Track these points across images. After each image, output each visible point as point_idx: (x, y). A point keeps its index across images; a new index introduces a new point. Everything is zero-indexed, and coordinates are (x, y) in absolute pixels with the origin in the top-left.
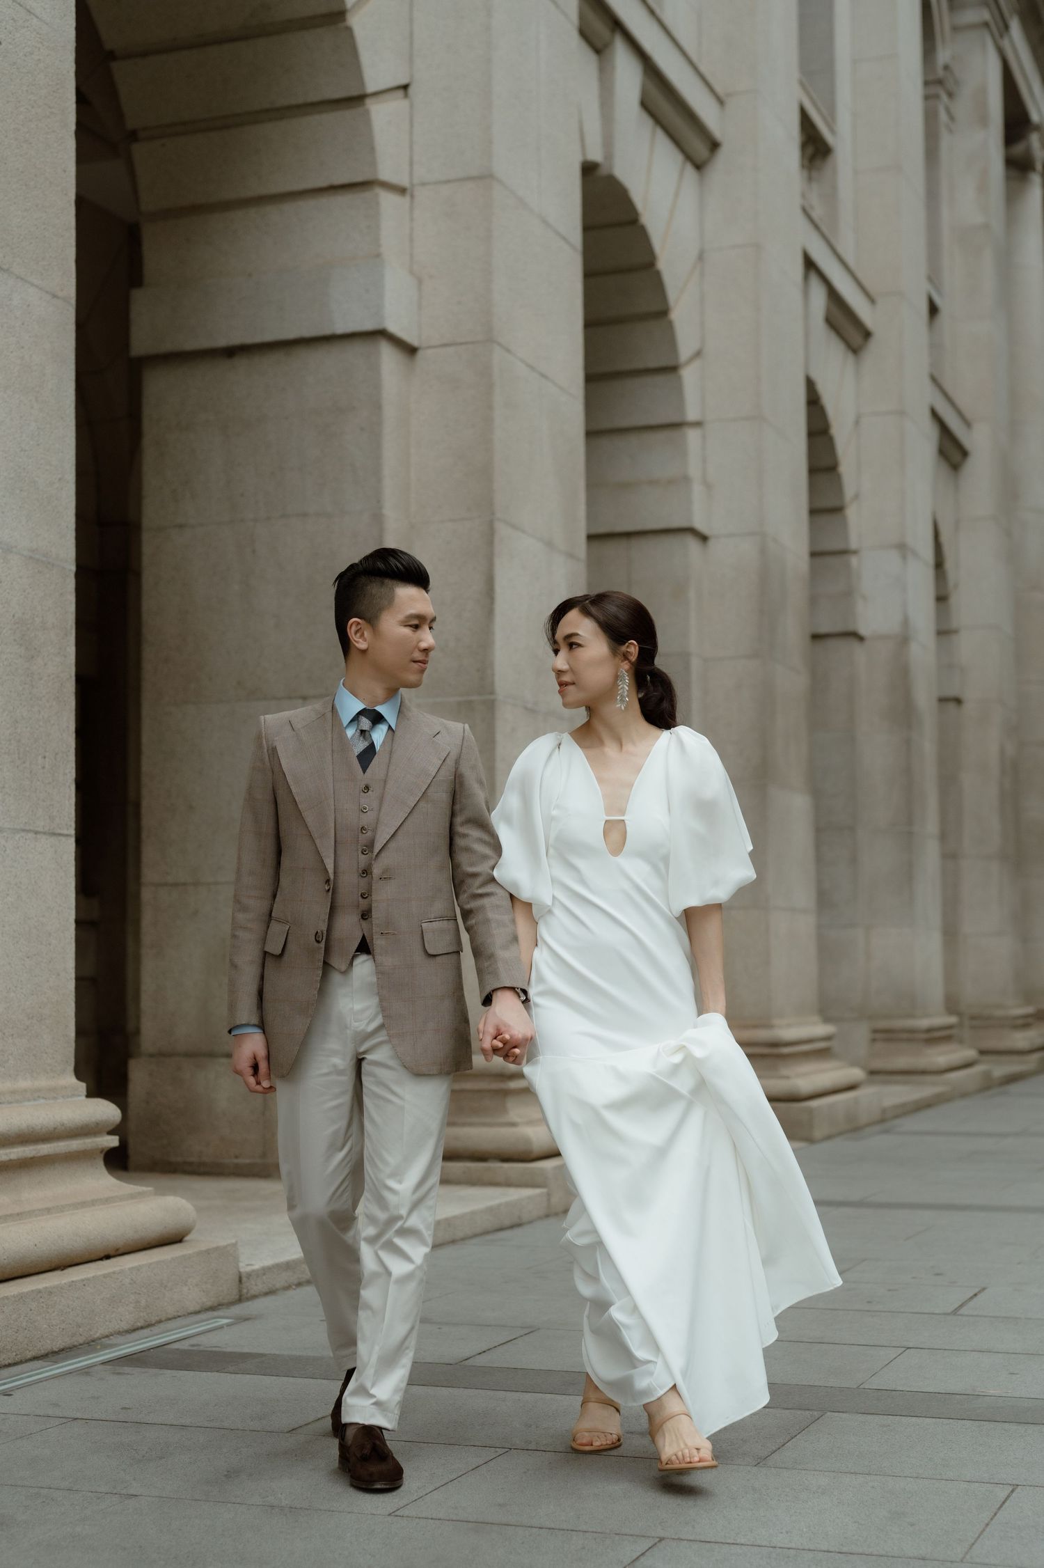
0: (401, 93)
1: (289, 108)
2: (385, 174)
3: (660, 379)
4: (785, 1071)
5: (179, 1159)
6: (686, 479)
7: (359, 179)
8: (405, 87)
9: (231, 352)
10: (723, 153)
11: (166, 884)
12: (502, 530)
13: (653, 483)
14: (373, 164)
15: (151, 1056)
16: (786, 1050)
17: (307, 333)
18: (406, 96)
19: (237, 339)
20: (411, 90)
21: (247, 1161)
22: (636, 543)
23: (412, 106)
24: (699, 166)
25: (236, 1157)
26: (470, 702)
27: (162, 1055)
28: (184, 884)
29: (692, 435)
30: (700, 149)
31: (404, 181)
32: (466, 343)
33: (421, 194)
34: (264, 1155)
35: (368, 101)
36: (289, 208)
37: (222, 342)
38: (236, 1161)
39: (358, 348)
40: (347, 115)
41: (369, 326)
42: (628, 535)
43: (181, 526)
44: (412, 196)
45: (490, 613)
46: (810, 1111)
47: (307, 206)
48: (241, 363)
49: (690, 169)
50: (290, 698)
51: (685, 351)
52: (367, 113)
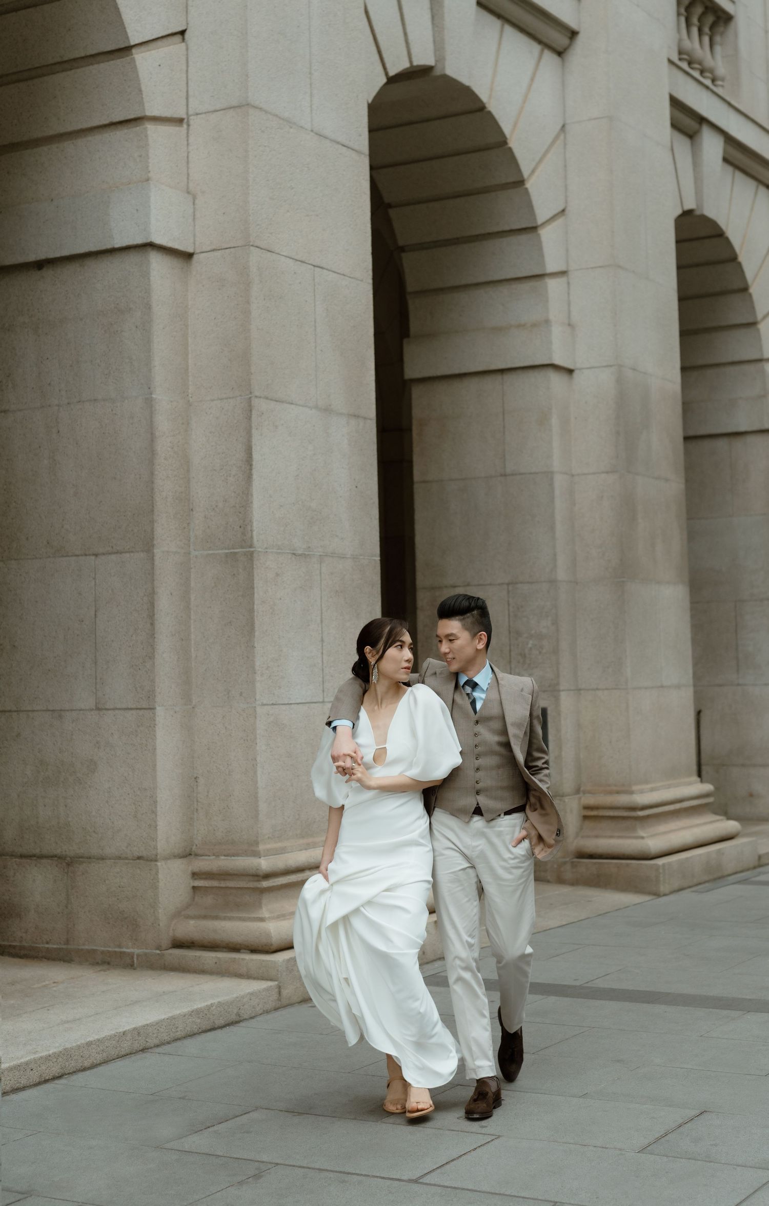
0: (178, 38)
1: (75, 60)
2: (153, 108)
3: (523, 238)
4: (641, 833)
6: (547, 322)
7: (132, 117)
8: (183, 33)
9: (40, 265)
10: (580, 40)
12: (260, 405)
13: (520, 326)
14: (141, 103)
16: (641, 813)
17: (93, 248)
18: (183, 39)
19: (42, 256)
20: (187, 35)
21: (55, 946)
22: (509, 378)
23: (187, 49)
24: (560, 54)
25: (47, 943)
26: (235, 553)
28: (10, 711)
29: (553, 286)
30: (560, 40)
31: (181, 113)
32: (230, 248)
33: (194, 121)
34: (67, 942)
35: (134, 51)
36: (81, 142)
37: (32, 258)
38: (47, 946)
39: (133, 258)
40: (117, 64)
41: (139, 240)
42: (502, 371)
44: (188, 125)
45: (249, 478)
46: (657, 868)
47: (95, 140)
48: (48, 273)
49: (548, 55)
50: (86, 555)
51: (542, 215)
52: (133, 60)
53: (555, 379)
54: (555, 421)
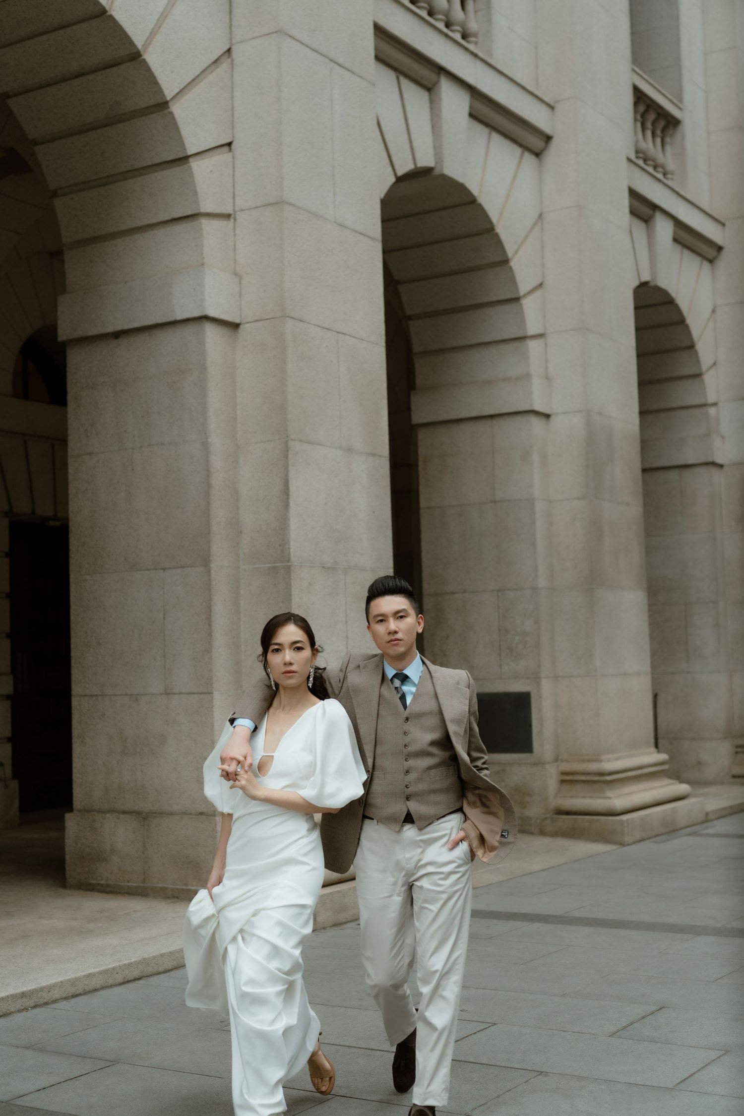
0: (226, 148)
1: (143, 168)
2: (206, 206)
3: (508, 307)
4: (609, 794)
5: (95, 882)
6: (529, 376)
7: (189, 213)
8: (229, 144)
9: (117, 335)
10: (554, 143)
11: (86, 696)
12: (295, 446)
13: (506, 379)
14: (197, 202)
15: (79, 811)
16: (608, 778)
17: (160, 320)
18: (230, 150)
19: (119, 328)
20: (233, 146)
21: (135, 885)
22: (497, 422)
23: (233, 158)
24: (537, 155)
25: (128, 882)
26: (276, 567)
27: (86, 811)
28: (96, 695)
29: (533, 346)
30: (538, 143)
31: (229, 210)
32: (270, 319)
33: (240, 217)
34: (144, 881)
35: (191, 160)
36: (149, 235)
37: (110, 329)
38: (128, 884)
39: (192, 328)
40: (178, 170)
41: (196, 314)
42: (491, 417)
43: (90, 454)
44: (235, 220)
45: (287, 505)
46: (622, 822)
47: (160, 233)
48: (123, 341)
49: (528, 156)
50: (156, 569)
51: (524, 287)
52: (190, 168)
53: (535, 422)
54: (535, 457)
